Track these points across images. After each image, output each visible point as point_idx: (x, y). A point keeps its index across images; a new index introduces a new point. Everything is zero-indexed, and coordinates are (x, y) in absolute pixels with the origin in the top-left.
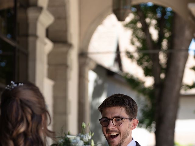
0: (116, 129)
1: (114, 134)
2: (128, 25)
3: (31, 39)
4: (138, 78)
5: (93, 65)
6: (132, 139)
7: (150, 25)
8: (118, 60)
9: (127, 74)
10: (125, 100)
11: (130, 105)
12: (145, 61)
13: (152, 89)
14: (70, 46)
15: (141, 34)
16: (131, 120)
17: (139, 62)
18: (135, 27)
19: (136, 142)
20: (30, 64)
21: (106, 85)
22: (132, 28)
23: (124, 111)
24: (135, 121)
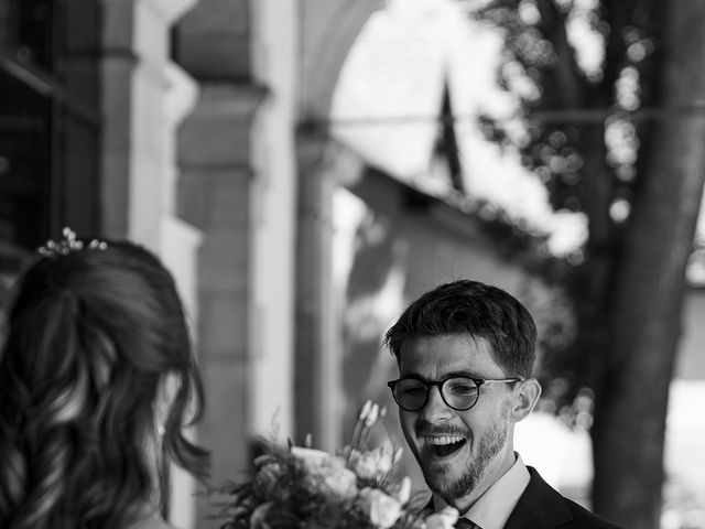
0: (457, 422)
1: (449, 441)
2: (488, 13)
3: (111, 67)
4: (523, 221)
5: (350, 170)
6: (517, 455)
7: (571, 15)
8: (447, 148)
9: (482, 203)
10: (489, 307)
11: (511, 327)
12: (554, 154)
13: (580, 260)
14: (263, 92)
15: (536, 48)
16: (511, 386)
17: (529, 158)
18: (514, 22)
19: (531, 470)
20: (109, 163)
21: (401, 248)
22: (501, 24)
23: (486, 350)
24: (529, 388)
